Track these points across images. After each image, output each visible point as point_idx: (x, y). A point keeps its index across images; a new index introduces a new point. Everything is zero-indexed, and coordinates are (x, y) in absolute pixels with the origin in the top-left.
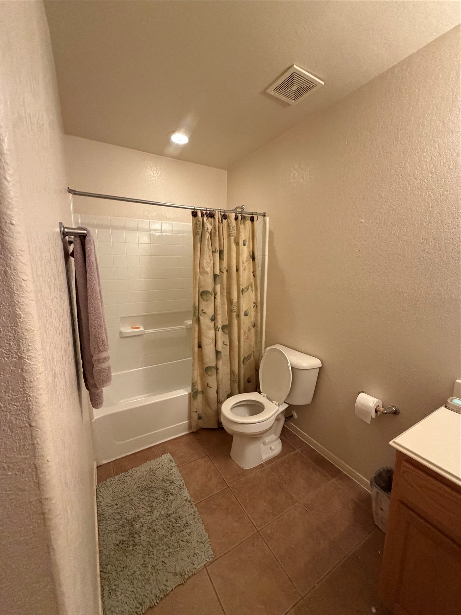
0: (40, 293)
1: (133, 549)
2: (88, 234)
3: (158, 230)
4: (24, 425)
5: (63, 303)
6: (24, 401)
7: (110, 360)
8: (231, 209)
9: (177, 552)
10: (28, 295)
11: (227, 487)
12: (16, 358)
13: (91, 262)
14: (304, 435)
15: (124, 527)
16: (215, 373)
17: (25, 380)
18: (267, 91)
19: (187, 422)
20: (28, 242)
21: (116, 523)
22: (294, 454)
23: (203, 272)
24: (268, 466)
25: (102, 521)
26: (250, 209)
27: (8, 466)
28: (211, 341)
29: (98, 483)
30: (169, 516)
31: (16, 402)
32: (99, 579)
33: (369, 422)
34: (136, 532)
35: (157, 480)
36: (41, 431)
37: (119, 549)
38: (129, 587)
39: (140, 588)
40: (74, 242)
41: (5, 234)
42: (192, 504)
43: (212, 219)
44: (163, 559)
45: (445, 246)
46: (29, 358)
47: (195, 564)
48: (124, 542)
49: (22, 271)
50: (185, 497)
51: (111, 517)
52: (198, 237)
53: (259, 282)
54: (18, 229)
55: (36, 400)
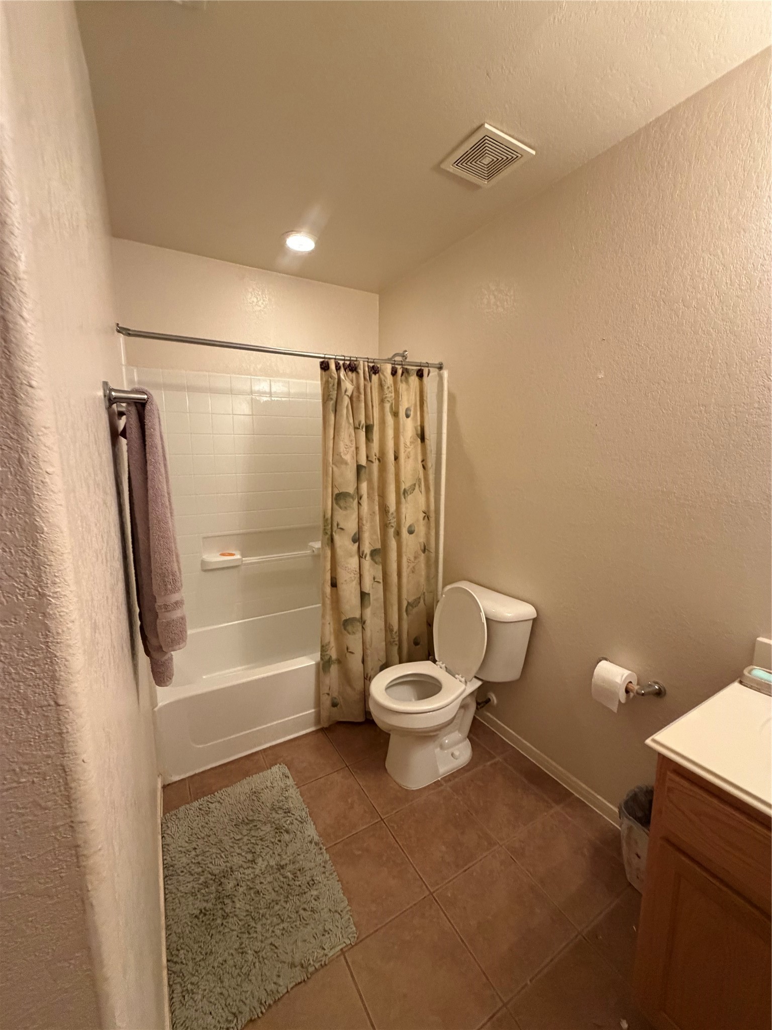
0: (72, 495)
1: (222, 924)
2: (149, 400)
3: (265, 393)
4: (46, 703)
5: (107, 511)
6: (47, 664)
7: (184, 606)
8: (386, 358)
9: (295, 928)
10: (53, 497)
11: (380, 819)
12: (35, 595)
13: (154, 446)
14: (509, 733)
15: (207, 887)
16: (360, 628)
17: (49, 632)
18: (443, 166)
19: (313, 710)
20: (55, 413)
21: (193, 880)
22: (491, 765)
23: (339, 461)
24: (450, 784)
25: (171, 877)
26: (416, 356)
27: (21, 768)
28: (352, 575)
29: (164, 814)
30: (283, 868)
31: (34, 666)
32: (165, 973)
33: (615, 708)
34: (228, 894)
35: (262, 808)
36: (73, 713)
37: (199, 924)
38: (215, 986)
39: (234, 988)
40: (125, 412)
41: (19, 401)
42: (321, 849)
43: (354, 375)
44: (272, 940)
45: (736, 417)
46: (55, 596)
47: (325, 948)
48: (207, 911)
49: (46, 459)
50: (309, 836)
51: (185, 871)
52: (332, 403)
53: (431, 477)
54: (39, 393)
55: (66, 663)
